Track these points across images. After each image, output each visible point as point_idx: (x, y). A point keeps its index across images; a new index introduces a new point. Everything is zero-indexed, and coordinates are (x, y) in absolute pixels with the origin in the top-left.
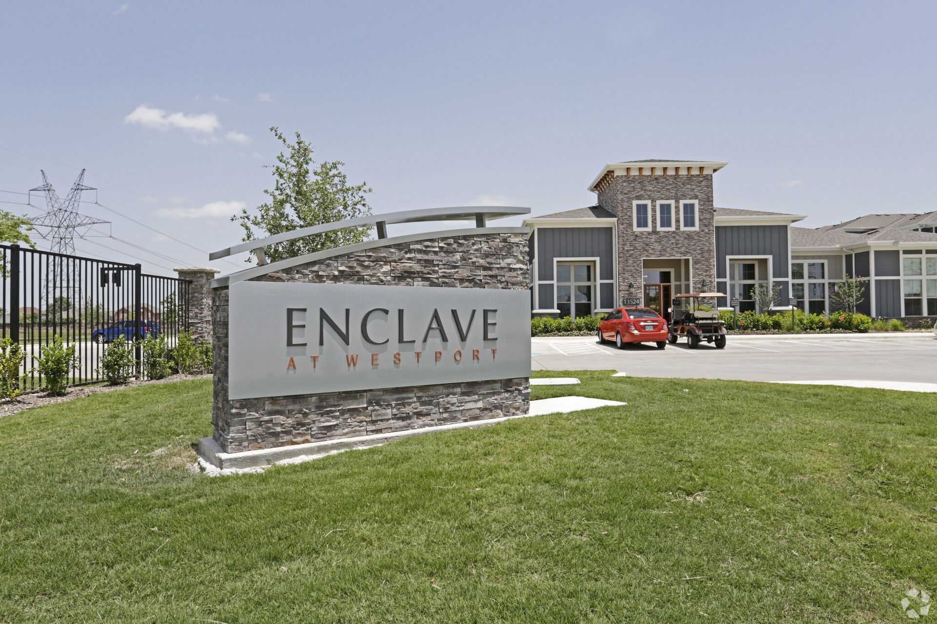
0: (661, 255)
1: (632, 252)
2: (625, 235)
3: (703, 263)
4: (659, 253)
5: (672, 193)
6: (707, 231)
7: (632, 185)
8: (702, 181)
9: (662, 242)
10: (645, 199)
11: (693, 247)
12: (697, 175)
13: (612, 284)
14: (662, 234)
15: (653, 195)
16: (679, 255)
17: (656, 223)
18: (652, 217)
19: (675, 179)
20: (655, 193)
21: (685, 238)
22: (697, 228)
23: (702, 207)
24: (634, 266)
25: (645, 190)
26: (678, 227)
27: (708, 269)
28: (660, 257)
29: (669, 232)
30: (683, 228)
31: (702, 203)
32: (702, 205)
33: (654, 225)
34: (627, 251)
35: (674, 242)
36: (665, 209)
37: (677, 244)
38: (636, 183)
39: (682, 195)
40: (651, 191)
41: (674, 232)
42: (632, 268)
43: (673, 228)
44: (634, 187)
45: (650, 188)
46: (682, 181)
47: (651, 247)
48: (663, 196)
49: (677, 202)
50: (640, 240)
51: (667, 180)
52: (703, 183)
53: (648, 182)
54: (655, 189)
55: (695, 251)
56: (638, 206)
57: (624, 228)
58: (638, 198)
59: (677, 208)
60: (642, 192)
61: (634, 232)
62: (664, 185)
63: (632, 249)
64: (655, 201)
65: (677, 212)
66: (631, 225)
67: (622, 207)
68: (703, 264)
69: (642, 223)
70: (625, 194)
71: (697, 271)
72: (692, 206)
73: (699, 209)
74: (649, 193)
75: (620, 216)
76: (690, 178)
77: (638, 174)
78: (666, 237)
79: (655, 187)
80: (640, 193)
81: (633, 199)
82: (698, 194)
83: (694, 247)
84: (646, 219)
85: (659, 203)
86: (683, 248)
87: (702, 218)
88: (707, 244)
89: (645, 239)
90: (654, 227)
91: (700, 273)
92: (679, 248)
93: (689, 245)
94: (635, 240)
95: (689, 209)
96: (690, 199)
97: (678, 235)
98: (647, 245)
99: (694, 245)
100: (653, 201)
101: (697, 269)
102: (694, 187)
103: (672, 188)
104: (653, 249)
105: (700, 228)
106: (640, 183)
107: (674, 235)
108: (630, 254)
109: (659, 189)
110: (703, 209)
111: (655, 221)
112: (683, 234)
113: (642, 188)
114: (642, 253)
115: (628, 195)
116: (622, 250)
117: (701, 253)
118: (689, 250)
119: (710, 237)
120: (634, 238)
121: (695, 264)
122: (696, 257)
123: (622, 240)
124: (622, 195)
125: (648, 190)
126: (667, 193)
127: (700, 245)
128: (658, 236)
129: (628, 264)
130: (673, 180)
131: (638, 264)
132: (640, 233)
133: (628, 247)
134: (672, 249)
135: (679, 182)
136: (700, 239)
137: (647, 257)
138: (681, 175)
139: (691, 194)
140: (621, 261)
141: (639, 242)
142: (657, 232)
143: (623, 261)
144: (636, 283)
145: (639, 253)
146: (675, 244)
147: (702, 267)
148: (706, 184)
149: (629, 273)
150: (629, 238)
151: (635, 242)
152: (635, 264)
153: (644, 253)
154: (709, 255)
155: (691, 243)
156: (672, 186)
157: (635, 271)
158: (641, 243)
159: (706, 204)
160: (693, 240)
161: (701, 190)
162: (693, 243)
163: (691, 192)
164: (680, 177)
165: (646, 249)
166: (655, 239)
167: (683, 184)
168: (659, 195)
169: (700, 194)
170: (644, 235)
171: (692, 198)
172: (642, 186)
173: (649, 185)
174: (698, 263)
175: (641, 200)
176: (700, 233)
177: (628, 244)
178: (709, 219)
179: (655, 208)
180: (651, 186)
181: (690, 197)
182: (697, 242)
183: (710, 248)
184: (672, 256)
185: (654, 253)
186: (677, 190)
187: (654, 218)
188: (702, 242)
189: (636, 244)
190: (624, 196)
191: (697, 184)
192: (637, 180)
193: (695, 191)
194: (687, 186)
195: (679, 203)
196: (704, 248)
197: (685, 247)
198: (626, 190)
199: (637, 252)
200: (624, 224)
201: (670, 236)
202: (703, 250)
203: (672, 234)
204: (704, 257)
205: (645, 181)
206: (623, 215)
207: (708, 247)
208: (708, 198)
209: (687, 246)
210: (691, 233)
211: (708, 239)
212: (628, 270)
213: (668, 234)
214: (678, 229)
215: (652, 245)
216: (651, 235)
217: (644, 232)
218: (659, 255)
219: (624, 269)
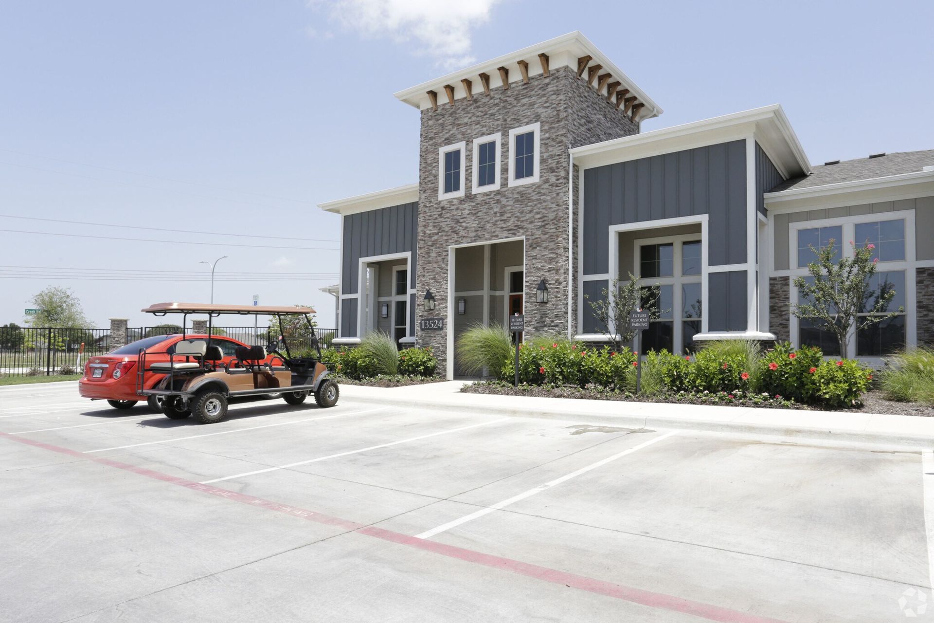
0: (478, 238)
1: (436, 237)
2: (427, 210)
3: (545, 244)
4: (473, 234)
6: (553, 180)
7: (440, 122)
8: (547, 85)
9: (480, 214)
10: (458, 141)
11: (528, 216)
12: (541, 75)
14: (480, 199)
15: (469, 131)
16: (505, 234)
17: (471, 181)
18: (467, 170)
19: (504, 92)
20: (473, 126)
21: (517, 200)
22: (535, 178)
23: (547, 135)
24: (437, 262)
25: (459, 125)
26: (504, 184)
27: (554, 256)
28: (475, 241)
29: (491, 193)
30: (512, 183)
31: (546, 127)
32: (546, 132)
33: (469, 184)
34: (430, 236)
35: (497, 210)
36: (487, 152)
37: (502, 214)
38: (446, 116)
39: (514, 119)
40: (466, 124)
41: (498, 193)
42: (435, 265)
43: (496, 186)
44: (442, 125)
45: (466, 120)
46: (515, 93)
47: (464, 224)
48: (484, 129)
49: (505, 135)
50: (448, 215)
51: (491, 98)
52: (551, 88)
53: (463, 110)
54: (474, 119)
55: (531, 222)
56: (448, 156)
57: (426, 198)
58: (448, 141)
59: (505, 145)
60: (454, 131)
61: (440, 202)
62: (486, 108)
63: (436, 231)
64: (472, 142)
65: (505, 154)
66: (435, 190)
67: (426, 163)
68: (546, 248)
69: (452, 183)
70: (431, 139)
71: (534, 261)
72: (530, 136)
73: (542, 140)
74: (463, 129)
75: (423, 177)
77: (449, 101)
78: (486, 203)
79: (474, 115)
80: (451, 132)
81: (440, 145)
82: (540, 110)
83: (532, 214)
84: (457, 176)
85: (477, 143)
86: (513, 219)
87: (546, 155)
88: (554, 206)
89: (455, 212)
90: (469, 188)
92: (505, 221)
93: (522, 213)
94: (440, 215)
95: (524, 143)
96: (527, 123)
97: (504, 196)
99: (531, 212)
100: (469, 142)
101: (535, 258)
102: (533, 99)
103: (498, 111)
104: (466, 228)
105: (541, 177)
107: (498, 197)
108: (433, 242)
109: (478, 119)
110: (549, 138)
111: (470, 178)
112: (513, 193)
113: (454, 123)
114: (449, 237)
115: (434, 140)
116: (422, 236)
117: (541, 226)
118: (522, 223)
119: (558, 191)
120: (439, 213)
121: (531, 248)
122: (532, 235)
123: (423, 218)
124: (426, 142)
125: (462, 124)
126: (490, 122)
127: (540, 210)
128: (473, 204)
129: (430, 259)
130: (500, 96)
131: (443, 257)
132: (449, 202)
133: (430, 230)
134: (495, 225)
135: (509, 97)
136: (542, 197)
137: (457, 243)
138: (512, 83)
139: (529, 114)
140: (421, 253)
141: (446, 218)
142: (473, 197)
143: (423, 255)
144: (440, 292)
145: (446, 238)
146: (498, 215)
147: (544, 254)
148: (555, 88)
149: (430, 274)
150: (433, 214)
151: (440, 220)
152: (439, 259)
153: (453, 236)
154: (557, 229)
155: (525, 208)
156: (498, 108)
157: (439, 270)
158: (449, 220)
159: (553, 128)
160: (529, 202)
161: (546, 102)
162: (529, 208)
163: (529, 109)
164: (513, 86)
165: (456, 229)
166: (469, 210)
167: (515, 99)
168: (478, 128)
169: (545, 110)
170: (453, 205)
171: (531, 121)
172: (455, 120)
173: (465, 115)
174: (535, 246)
175: (451, 144)
176: (542, 187)
177: (431, 224)
178: (559, 155)
179: (471, 153)
180: (467, 116)
181: (526, 120)
182: (536, 205)
183: (558, 213)
184: (493, 238)
185: (466, 235)
186: (506, 112)
187: (470, 171)
188: (544, 204)
189: (442, 222)
190: (429, 143)
191: (539, 92)
192: (448, 110)
193: (536, 106)
194: (522, 101)
195: (508, 135)
196: (548, 215)
197: (516, 217)
198: (432, 132)
199: (442, 235)
200: (426, 192)
201: (491, 200)
202: (545, 218)
203: (495, 195)
204: (546, 233)
205: (459, 108)
206: (426, 175)
207: (555, 213)
208: (558, 114)
209: (518, 214)
210: (527, 189)
211: (555, 195)
212: (429, 269)
213: (489, 197)
214: (505, 185)
215: (464, 222)
216: (463, 203)
217: (454, 199)
218: (475, 237)
219: (424, 268)
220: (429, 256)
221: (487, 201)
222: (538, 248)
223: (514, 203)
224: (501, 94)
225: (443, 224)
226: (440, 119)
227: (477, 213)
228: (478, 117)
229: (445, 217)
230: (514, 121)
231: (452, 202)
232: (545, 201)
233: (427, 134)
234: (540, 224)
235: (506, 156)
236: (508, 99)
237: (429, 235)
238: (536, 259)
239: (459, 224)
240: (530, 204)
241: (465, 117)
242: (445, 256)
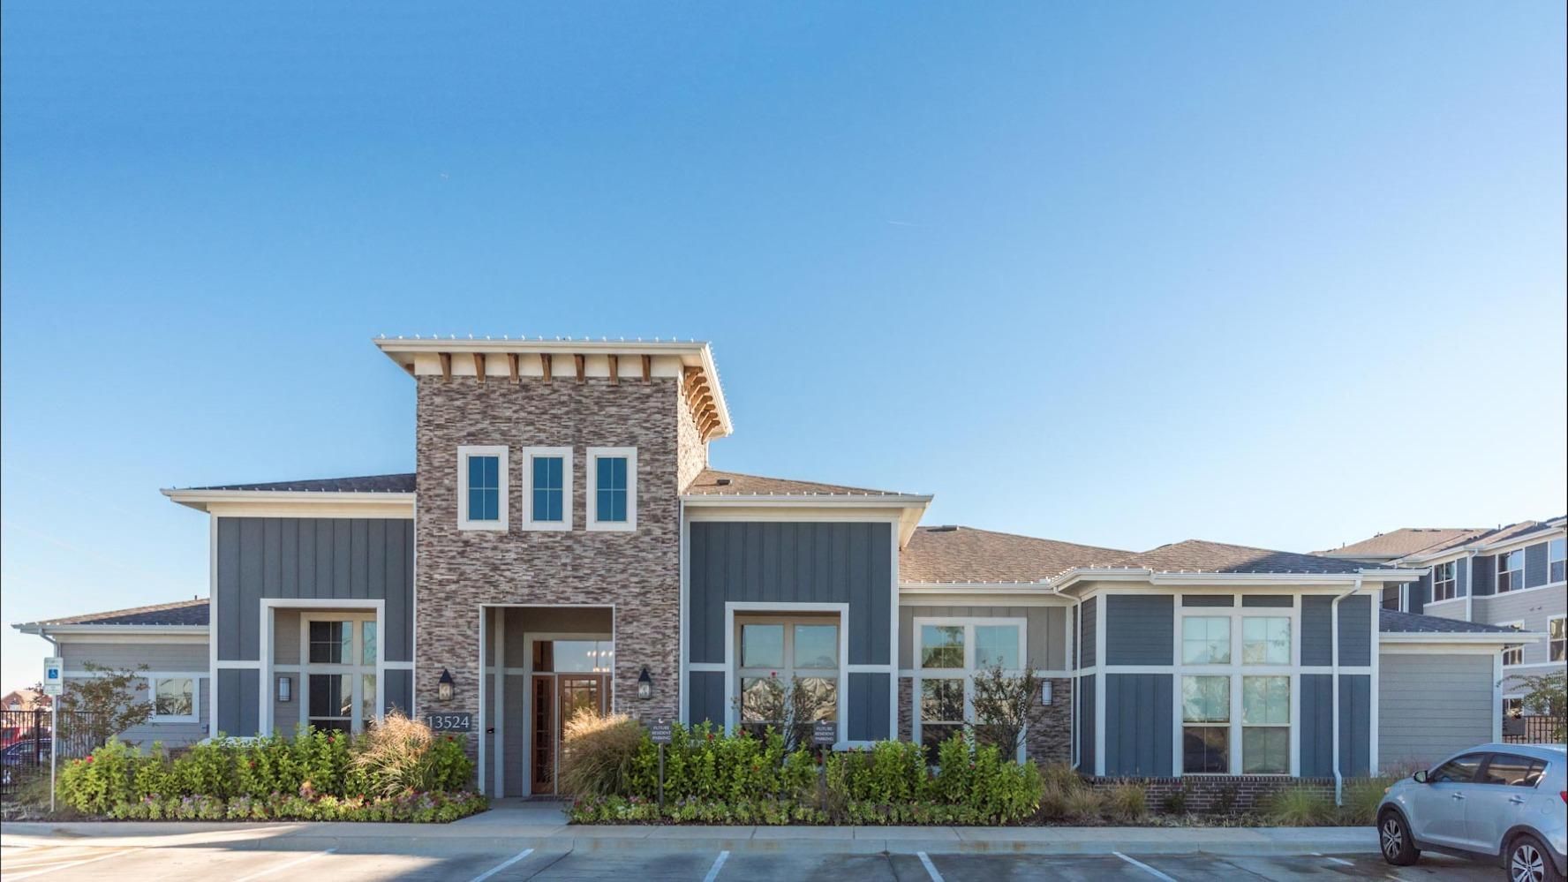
0: (534, 596)
1: (453, 587)
2: (435, 541)
3: (646, 619)
4: (526, 591)
5: (567, 427)
6: (658, 532)
7: (458, 403)
8: (648, 396)
9: (536, 562)
10: (494, 442)
11: (619, 577)
12: (639, 380)
14: (536, 539)
15: (514, 432)
16: (581, 597)
17: (520, 510)
18: (511, 492)
19: (576, 388)
20: (521, 426)
21: (599, 552)
22: (630, 525)
23: (648, 469)
24: (457, 626)
25: (494, 417)
26: (580, 523)
27: (660, 636)
28: (529, 601)
29: (556, 534)
30: (593, 525)
31: (647, 456)
32: (647, 463)
33: (517, 515)
34: (441, 583)
35: (568, 561)
36: (548, 472)
37: (575, 568)
38: (470, 397)
39: (595, 433)
40: (509, 420)
41: (568, 536)
42: (453, 631)
43: (566, 525)
44: (462, 409)
45: (508, 413)
46: (596, 394)
47: (507, 574)
48: (543, 436)
49: (579, 451)
50: (477, 555)
51: (555, 391)
52: (652, 403)
53: (503, 395)
54: (523, 414)
55: (624, 587)
56: (474, 462)
57: (432, 522)
58: (474, 438)
59: (579, 467)
60: (485, 424)
61: (461, 533)
62: (545, 404)
63: (454, 578)
64: (520, 450)
65: (580, 481)
66: (451, 513)
67: (430, 464)
68: (647, 624)
69: (483, 505)
70: (439, 426)
71: (629, 641)
72: (621, 463)
73: (639, 473)
74: (504, 427)
75: (423, 487)
76: (617, 384)
77: (475, 374)
78: (547, 548)
79: (522, 408)
80: (480, 426)
81: (459, 441)
82: (637, 431)
83: (625, 576)
84: (493, 497)
85: (530, 453)
86: (594, 579)
87: (646, 497)
88: (659, 568)
89: (489, 553)
90: (515, 519)
91: (637, 647)
92: (581, 579)
93: (609, 571)
94: (462, 554)
95: (612, 472)
96: (616, 444)
97: (580, 542)
98: (495, 568)
99: (623, 571)
100: (515, 448)
101: (630, 636)
102: (626, 411)
103: (567, 413)
104: (512, 580)
105: (639, 525)
106: (479, 397)
107: (569, 542)
108: (448, 593)
109: (532, 417)
110: (650, 473)
111: (517, 505)
112: (593, 541)
113: (485, 412)
114: (480, 591)
115: (445, 431)
116: (425, 581)
117: (639, 594)
118: (609, 586)
119: (665, 550)
120: (460, 549)
121: (624, 622)
122: (626, 604)
123: (427, 553)
124: (430, 430)
125: (501, 418)
126: (552, 427)
127: (638, 572)
128: (525, 546)
129: (443, 620)
130: (570, 392)
131: (469, 620)
132: (478, 535)
133: (442, 574)
134: (564, 582)
135: (586, 397)
136: (641, 554)
137: (494, 600)
138: (591, 378)
139: (619, 431)
140: (423, 609)
141: (472, 559)
142: (524, 534)
143: (429, 612)
144: (464, 673)
145: (473, 590)
146: (569, 568)
147: (644, 632)
148: (659, 405)
149: (442, 643)
150: (446, 549)
151: (461, 560)
152: (461, 621)
153: (486, 589)
154: (663, 600)
155: (615, 565)
156: (567, 409)
157: (460, 639)
158: (479, 563)
159: (658, 460)
160: (620, 558)
161: (648, 421)
162: (621, 566)
163: (618, 424)
164: (591, 382)
165: (493, 579)
166: (517, 553)
167: (596, 403)
168: (530, 431)
169: (644, 432)
170: (487, 541)
171: (622, 441)
172: (487, 407)
173: (505, 405)
174: (630, 620)
175: (481, 444)
176: (641, 540)
177: (442, 565)
178: (666, 500)
179: (518, 466)
180: (511, 408)
181: (614, 439)
182: (631, 563)
183: (665, 580)
184: (561, 601)
185: (512, 591)
186: (581, 419)
187: (516, 494)
188: (644, 564)
189: (465, 564)
190: (436, 433)
191: (635, 403)
192: (473, 388)
193: (631, 422)
194: (607, 409)
195: (585, 454)
196: (649, 579)
197: (599, 575)
198: (441, 416)
199: (466, 586)
200: (432, 511)
201: (557, 545)
202: (646, 584)
203: (562, 539)
204: (648, 605)
205: (494, 392)
206: (430, 484)
207: (661, 579)
208: (664, 443)
209: (603, 572)
210: (615, 538)
211: (660, 554)
212: (440, 636)
213: (551, 539)
214: (579, 526)
215: (509, 570)
216: (505, 540)
217: (488, 531)
218: (528, 595)
219: (430, 634)
220: (441, 616)
221: (550, 544)
222: (635, 624)
223: (595, 554)
224: (572, 389)
225: (468, 569)
226: (457, 399)
227: (532, 560)
228: (530, 413)
229: (472, 557)
230: (594, 435)
231: (485, 536)
232: (645, 560)
233: (431, 418)
234: (637, 590)
235: (581, 484)
236: (584, 400)
237: (440, 581)
238: (632, 638)
239: (498, 572)
240: (622, 560)
241: (505, 408)
242: (472, 618)
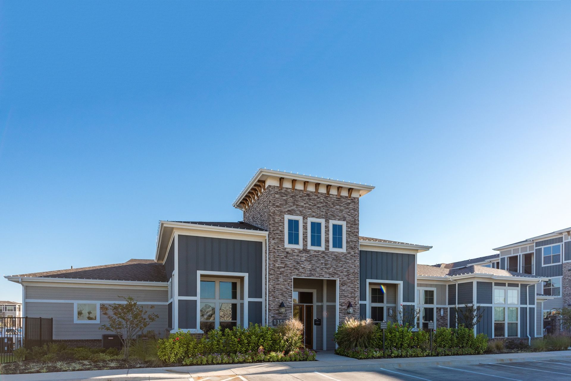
0: (311, 275)
1: (283, 269)
2: (276, 251)
3: (349, 284)
4: (309, 272)
5: (322, 211)
6: (353, 253)
7: (284, 198)
8: (349, 203)
9: (312, 262)
10: (297, 215)
11: (341, 269)
12: (346, 197)
13: (261, 302)
14: (312, 253)
15: (304, 211)
16: (328, 276)
17: (306, 241)
18: (303, 234)
19: (326, 197)
20: (307, 210)
21: (334, 259)
22: (344, 250)
23: (349, 230)
24: (284, 285)
25: (297, 205)
26: (327, 248)
27: (353, 291)
28: (310, 276)
29: (319, 251)
30: (331, 249)
31: (349, 225)
32: (349, 228)
33: (305, 243)
34: (278, 268)
35: (323, 262)
36: (316, 228)
37: (326, 265)
38: (289, 196)
40: (303, 207)
41: (323, 252)
42: (282, 287)
43: (322, 248)
44: (286, 201)
45: (302, 204)
46: (332, 201)
47: (302, 265)
48: (314, 214)
49: (327, 221)
50: (291, 258)
51: (319, 198)
52: (351, 206)
53: (300, 197)
54: (307, 205)
55: (342, 272)
56: (290, 221)
57: (275, 243)
58: (290, 212)
59: (327, 227)
60: (294, 207)
61: (286, 248)
62: (315, 202)
63: (283, 266)
64: (307, 218)
65: (327, 232)
66: (282, 241)
67: (274, 221)
68: (349, 286)
69: (293, 239)
70: (277, 206)
71: (343, 292)
72: (340, 227)
73: (347, 231)
74: (301, 209)
75: (272, 229)
76: (340, 198)
77: (291, 187)
78: (316, 256)
79: (307, 203)
80: (292, 208)
81: (285, 212)
82: (346, 216)
84: (297, 236)
85: (310, 220)
86: (332, 269)
87: (349, 240)
88: (353, 266)
89: (296, 257)
90: (305, 245)
91: (346, 294)
92: (328, 269)
93: (337, 266)
94: (286, 257)
95: (337, 229)
96: (339, 220)
97: (327, 255)
98: (298, 263)
99: (342, 267)
100: (305, 218)
102: (342, 208)
103: (323, 206)
104: (304, 268)
105: (347, 250)
106: (292, 197)
107: (323, 255)
108: (281, 272)
109: (311, 206)
110: (350, 232)
111: (305, 239)
112: (332, 255)
113: (294, 203)
114: (293, 271)
115: (280, 208)
116: (272, 267)
117: (347, 275)
118: (337, 272)
119: (355, 260)
120: (285, 255)
121: (342, 285)
122: (342, 279)
123: (273, 256)
124: (274, 207)
125: (300, 206)
126: (318, 211)
127: (346, 267)
128: (309, 255)
129: (279, 282)
130: (324, 198)
131: (288, 282)
132: (292, 250)
133: (279, 264)
134: (322, 269)
135: (329, 201)
136: (347, 261)
137: (298, 275)
138: (331, 194)
139: (340, 215)
140: (272, 278)
141: (290, 259)
142: (308, 250)
143: (274, 279)
144: (287, 303)
145: (290, 271)
146: (324, 264)
147: (348, 289)
148: (353, 207)
149: (279, 291)
150: (280, 254)
151: (286, 259)
152: (285, 283)
153: (295, 271)
154: (354, 278)
155: (339, 264)
156: (323, 205)
157: (285, 290)
158: (292, 261)
159: (353, 227)
160: (340, 262)
161: (349, 212)
162: (341, 265)
163: (340, 212)
164: (331, 196)
165: (297, 267)
166: (306, 258)
167: (332, 204)
168: (310, 212)
169: (348, 216)
170: (295, 253)
171: (341, 219)
172: (295, 201)
173: (302, 201)
174: (344, 284)
175: (292, 215)
176: (347, 255)
177: (279, 261)
178: (355, 242)
179: (306, 225)
180: (303, 202)
181: (339, 218)
182: (344, 264)
183: (355, 270)
184: (321, 277)
185: (304, 272)
186: (327, 209)
187: (305, 235)
188: (348, 264)
189: (287, 261)
190: (276, 209)
191: (345, 205)
192: (290, 193)
193: (344, 212)
194: (336, 206)
195: (329, 222)
196: (350, 270)
197: (333, 268)
198: (278, 202)
199: (287, 269)
200: (275, 239)
201: (319, 255)
202: (349, 272)
203: (321, 253)
204: (350, 279)
205: (297, 195)
206: (274, 229)
207: (354, 270)
208: (355, 221)
209: (335, 267)
210: (339, 254)
211: (353, 261)
212: (278, 288)
213: (317, 253)
214: (327, 249)
215: (303, 264)
216: (301, 253)
217: (295, 249)
218: (309, 274)
219: (274, 287)
220: (279, 281)
221: (317, 255)
222: (345, 286)
223: (332, 260)
224: (325, 198)
225: (288, 263)
226: (284, 197)
227: (311, 260)
228: (310, 205)
229: (289, 258)
230: (332, 216)
231: (294, 251)
232: (348, 263)
233: (275, 203)
234: (346, 274)
235: (328, 233)
236: (328, 202)
237: (278, 267)
238: (344, 291)
239: (299, 265)
240: (341, 263)
241: (302, 202)
242: (290, 282)
